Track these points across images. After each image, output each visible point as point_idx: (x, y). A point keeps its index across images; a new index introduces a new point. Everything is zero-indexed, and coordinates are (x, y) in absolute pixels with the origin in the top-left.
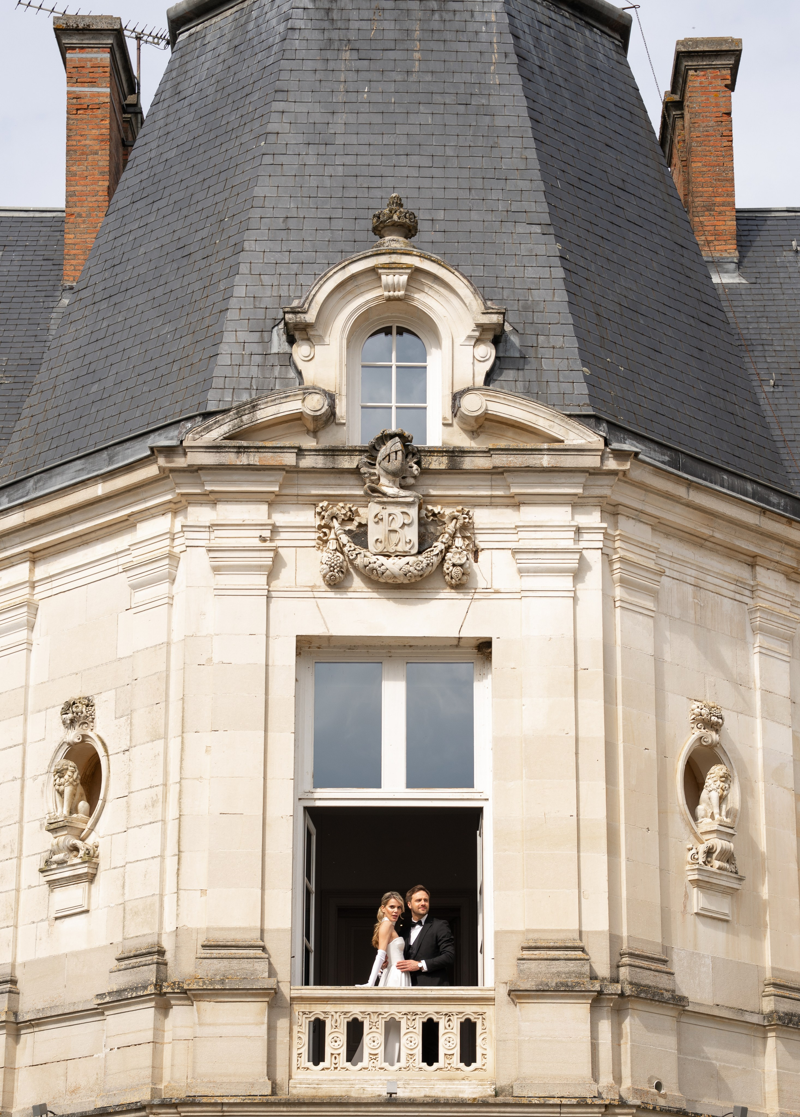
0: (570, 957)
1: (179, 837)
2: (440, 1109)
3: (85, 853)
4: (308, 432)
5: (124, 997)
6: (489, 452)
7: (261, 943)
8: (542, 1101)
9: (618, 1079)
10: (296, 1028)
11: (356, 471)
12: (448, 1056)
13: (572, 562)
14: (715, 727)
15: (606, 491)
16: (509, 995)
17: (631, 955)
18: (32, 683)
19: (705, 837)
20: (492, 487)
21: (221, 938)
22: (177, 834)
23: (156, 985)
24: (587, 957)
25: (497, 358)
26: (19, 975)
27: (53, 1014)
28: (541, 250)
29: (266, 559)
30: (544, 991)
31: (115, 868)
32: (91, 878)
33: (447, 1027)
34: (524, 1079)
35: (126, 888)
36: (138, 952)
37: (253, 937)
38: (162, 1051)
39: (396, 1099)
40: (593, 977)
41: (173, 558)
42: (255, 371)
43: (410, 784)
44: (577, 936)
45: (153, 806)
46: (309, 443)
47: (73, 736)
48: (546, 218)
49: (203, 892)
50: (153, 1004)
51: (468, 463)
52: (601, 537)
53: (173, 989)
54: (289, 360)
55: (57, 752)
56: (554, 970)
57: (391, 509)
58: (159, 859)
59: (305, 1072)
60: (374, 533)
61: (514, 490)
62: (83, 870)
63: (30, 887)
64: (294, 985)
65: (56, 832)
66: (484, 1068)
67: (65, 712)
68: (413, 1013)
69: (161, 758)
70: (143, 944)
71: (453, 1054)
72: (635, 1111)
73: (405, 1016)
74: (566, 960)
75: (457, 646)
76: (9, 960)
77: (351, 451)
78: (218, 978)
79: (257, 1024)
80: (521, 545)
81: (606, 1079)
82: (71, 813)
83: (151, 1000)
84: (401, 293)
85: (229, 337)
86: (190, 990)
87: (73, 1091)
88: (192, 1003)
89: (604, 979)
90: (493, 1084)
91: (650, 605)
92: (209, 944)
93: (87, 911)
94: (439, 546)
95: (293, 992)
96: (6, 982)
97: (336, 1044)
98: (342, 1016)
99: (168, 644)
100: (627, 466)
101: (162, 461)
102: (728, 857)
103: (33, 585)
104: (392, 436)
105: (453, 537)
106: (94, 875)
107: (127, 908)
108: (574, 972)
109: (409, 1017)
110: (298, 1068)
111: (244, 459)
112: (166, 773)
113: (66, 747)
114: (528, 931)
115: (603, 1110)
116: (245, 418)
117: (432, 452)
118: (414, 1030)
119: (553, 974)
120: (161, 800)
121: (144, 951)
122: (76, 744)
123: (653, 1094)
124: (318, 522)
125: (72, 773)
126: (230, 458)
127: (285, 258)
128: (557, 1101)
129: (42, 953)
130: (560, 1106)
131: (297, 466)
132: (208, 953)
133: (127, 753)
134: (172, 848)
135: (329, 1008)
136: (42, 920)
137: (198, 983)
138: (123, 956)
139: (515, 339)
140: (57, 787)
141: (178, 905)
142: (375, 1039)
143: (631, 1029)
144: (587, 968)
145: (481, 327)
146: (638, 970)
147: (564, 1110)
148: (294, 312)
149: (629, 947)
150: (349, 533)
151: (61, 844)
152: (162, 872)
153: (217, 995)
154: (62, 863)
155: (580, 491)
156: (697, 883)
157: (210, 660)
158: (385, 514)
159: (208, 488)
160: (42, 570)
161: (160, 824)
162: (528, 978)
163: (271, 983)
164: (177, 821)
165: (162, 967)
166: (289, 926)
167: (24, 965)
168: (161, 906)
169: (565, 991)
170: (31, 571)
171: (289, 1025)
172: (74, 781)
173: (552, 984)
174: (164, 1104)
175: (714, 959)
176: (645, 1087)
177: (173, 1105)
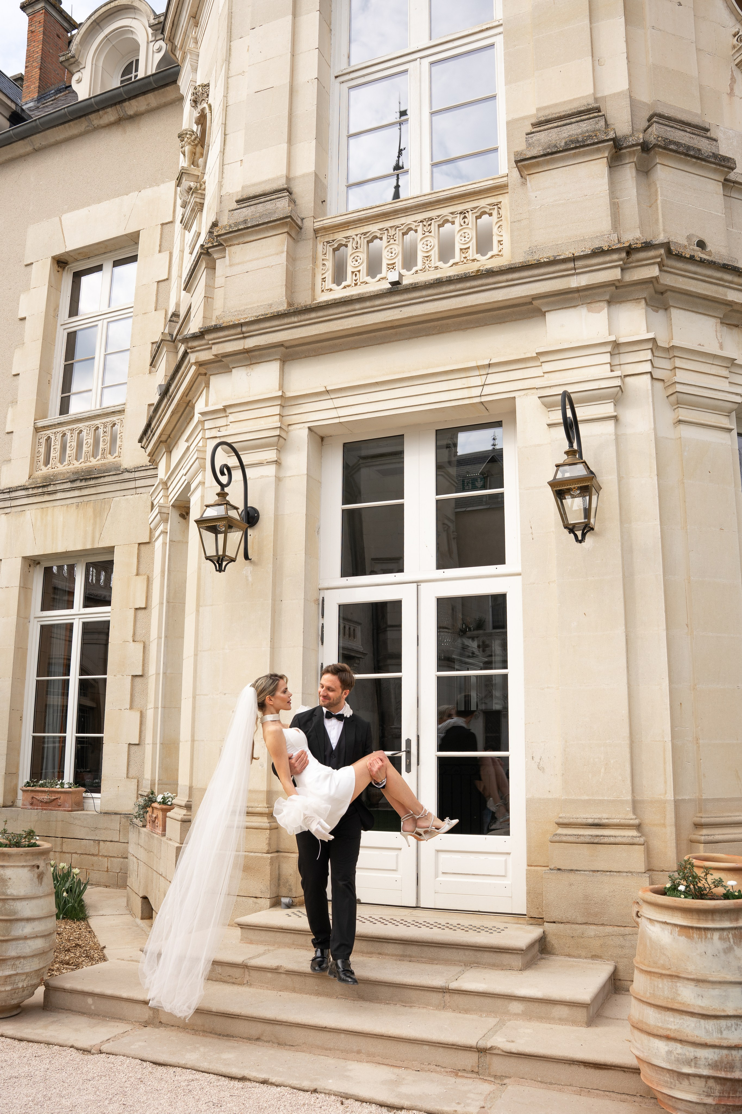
0: (583, 118)
1: (225, 124)
3: (194, 189)
5: (192, 270)
7: (286, 187)
8: (552, 258)
10: (321, 257)
12: (464, 251)
17: (657, 116)
21: (252, 191)
23: (203, 246)
24: (601, 114)
30: (552, 153)
32: (200, 207)
33: (463, 224)
34: (536, 246)
37: (280, 184)
39: (398, 287)
44: (592, 102)
49: (241, 161)
50: (204, 265)
53: (213, 243)
56: (564, 133)
58: (219, 154)
59: (328, 293)
64: (317, 218)
66: (500, 254)
68: (428, 218)
71: (469, 248)
72: (662, 252)
73: (421, 224)
78: (243, 220)
81: (632, 234)
82: (190, 166)
86: (220, 236)
88: (226, 250)
92: (241, 199)
95: (316, 224)
97: (357, 262)
98: (363, 237)
106: (203, 204)
108: (586, 130)
109: (425, 223)
110: (323, 291)
114: (540, 111)
115: (624, 255)
118: (430, 234)
119: (561, 137)
122: (199, 119)
123: (692, 248)
128: (570, 255)
130: (574, 259)
132: (240, 205)
135: (351, 232)
141: (222, 178)
142: (393, 250)
143: (661, 185)
144: (601, 123)
146: (669, 129)
147: (579, 264)
153: (244, 237)
154: (185, 206)
162: (536, 147)
166: (315, 170)
169: (577, 148)
171: (312, 254)
172: (193, 141)
173: (561, 145)
174: (195, 337)
176: (684, 243)
177: (202, 335)
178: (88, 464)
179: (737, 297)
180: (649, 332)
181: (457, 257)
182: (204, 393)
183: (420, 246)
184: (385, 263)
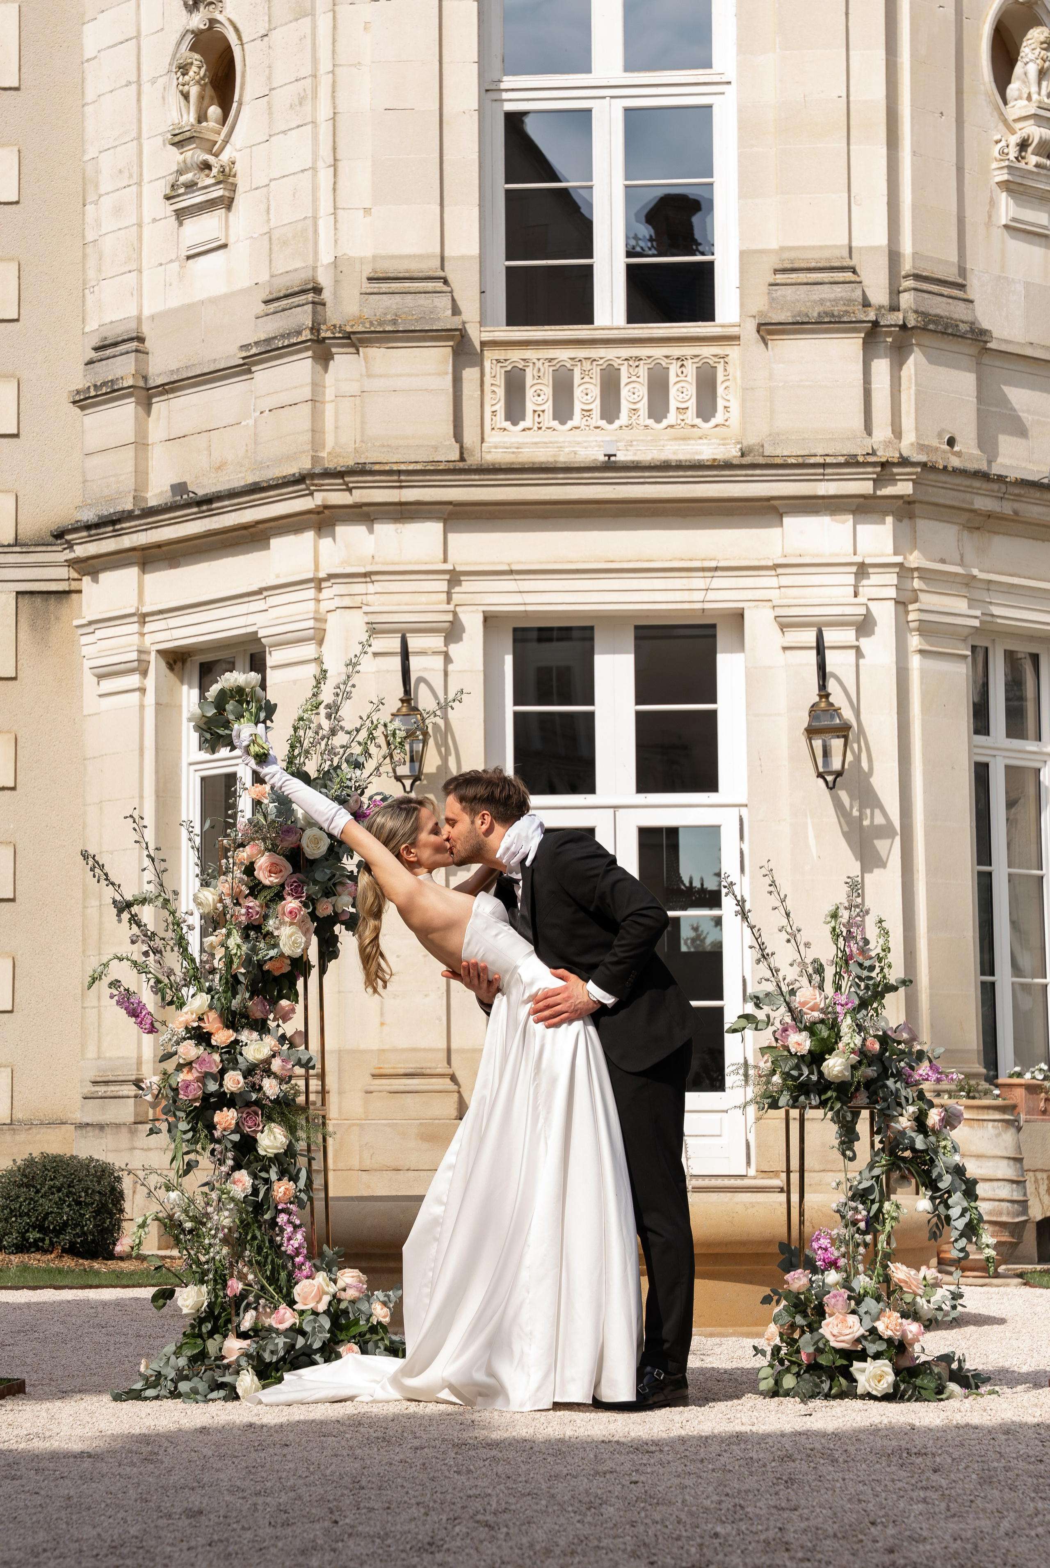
0: (837, 279)
1: (334, 142)
2: (671, 474)
3: (219, 172)
5: (273, 347)
7: (442, 274)
8: (800, 460)
9: (897, 433)
10: (486, 381)
12: (681, 411)
16: (758, 332)
17: (917, 277)
19: (1018, 126)
21: (390, 268)
22: (331, 139)
23: (312, 329)
24: (858, 279)
26: (146, 330)
27: (190, 375)
30: (803, 323)
31: (256, 189)
32: (227, 204)
33: (679, 374)
34: (778, 434)
35: (272, 212)
36: (289, 291)
37: (431, 266)
38: (323, 412)
39: (615, 462)
40: (866, 304)
43: (629, 67)
44: (846, 254)
45: (301, 104)
47: (198, 20)
49: (367, 211)
50: (310, 353)
53: (334, 334)
55: (179, 43)
56: (816, 297)
58: (310, 172)
59: (501, 433)
62: (218, 192)
63: (154, 220)
64: (485, 326)
65: (183, 147)
66: (726, 423)
68: (636, 357)
69: (309, 41)
70: (295, 282)
71: (687, 408)
72: (919, 470)
73: (626, 362)
74: (831, 283)
76: (132, 313)
78: (389, 317)
79: (439, 375)
81: (882, 432)
82: (200, 122)
83: (306, 349)
86: (354, 333)
87: (219, 468)
88: (358, 350)
89: (881, 307)
90: (738, 443)
92: (376, 276)
93: (224, 246)
95: (483, 334)
96: (131, 339)
97: (540, 399)
98: (547, 364)
106: (232, 200)
107: (274, 238)
108: (842, 299)
109: (631, 363)
110: (493, 428)
112: (315, 61)
113: (190, 36)
114: (782, 249)
115: (879, 469)
118: (638, 380)
119: (815, 302)
120: (310, 96)
121: (296, 289)
122: (201, 32)
123: (944, 451)
125: (198, 69)
128: (821, 460)
129: (174, 302)
130: (824, 465)
132: (375, 287)
133: (266, 39)
134: (325, 157)
135: (530, 354)
136: (171, 261)
137: (363, 323)
138: (271, 297)
140: (181, 87)
141: (336, 229)
142: (589, 391)
143: (916, 370)
144: (859, 293)
146: (926, 296)
147: (829, 471)
149: (914, 267)
151: (188, 161)
152: (315, 189)
153: (389, 340)
154: (189, 185)
156: (1007, 186)
161: (310, 126)
162: (782, 309)
163: (454, 322)
164: (331, 122)
165: (319, 308)
166: (477, 251)
167: (152, 318)
168: (316, 231)
169: (830, 322)
171: (479, 376)
172: (202, 79)
173: (814, 315)
174: (328, 474)
175: (1027, 285)
176: (935, 443)
177: (340, 474)
179: (983, 503)
180: (896, 553)
181: (672, 417)
182: (310, 535)
183: (624, 392)
184: (578, 407)
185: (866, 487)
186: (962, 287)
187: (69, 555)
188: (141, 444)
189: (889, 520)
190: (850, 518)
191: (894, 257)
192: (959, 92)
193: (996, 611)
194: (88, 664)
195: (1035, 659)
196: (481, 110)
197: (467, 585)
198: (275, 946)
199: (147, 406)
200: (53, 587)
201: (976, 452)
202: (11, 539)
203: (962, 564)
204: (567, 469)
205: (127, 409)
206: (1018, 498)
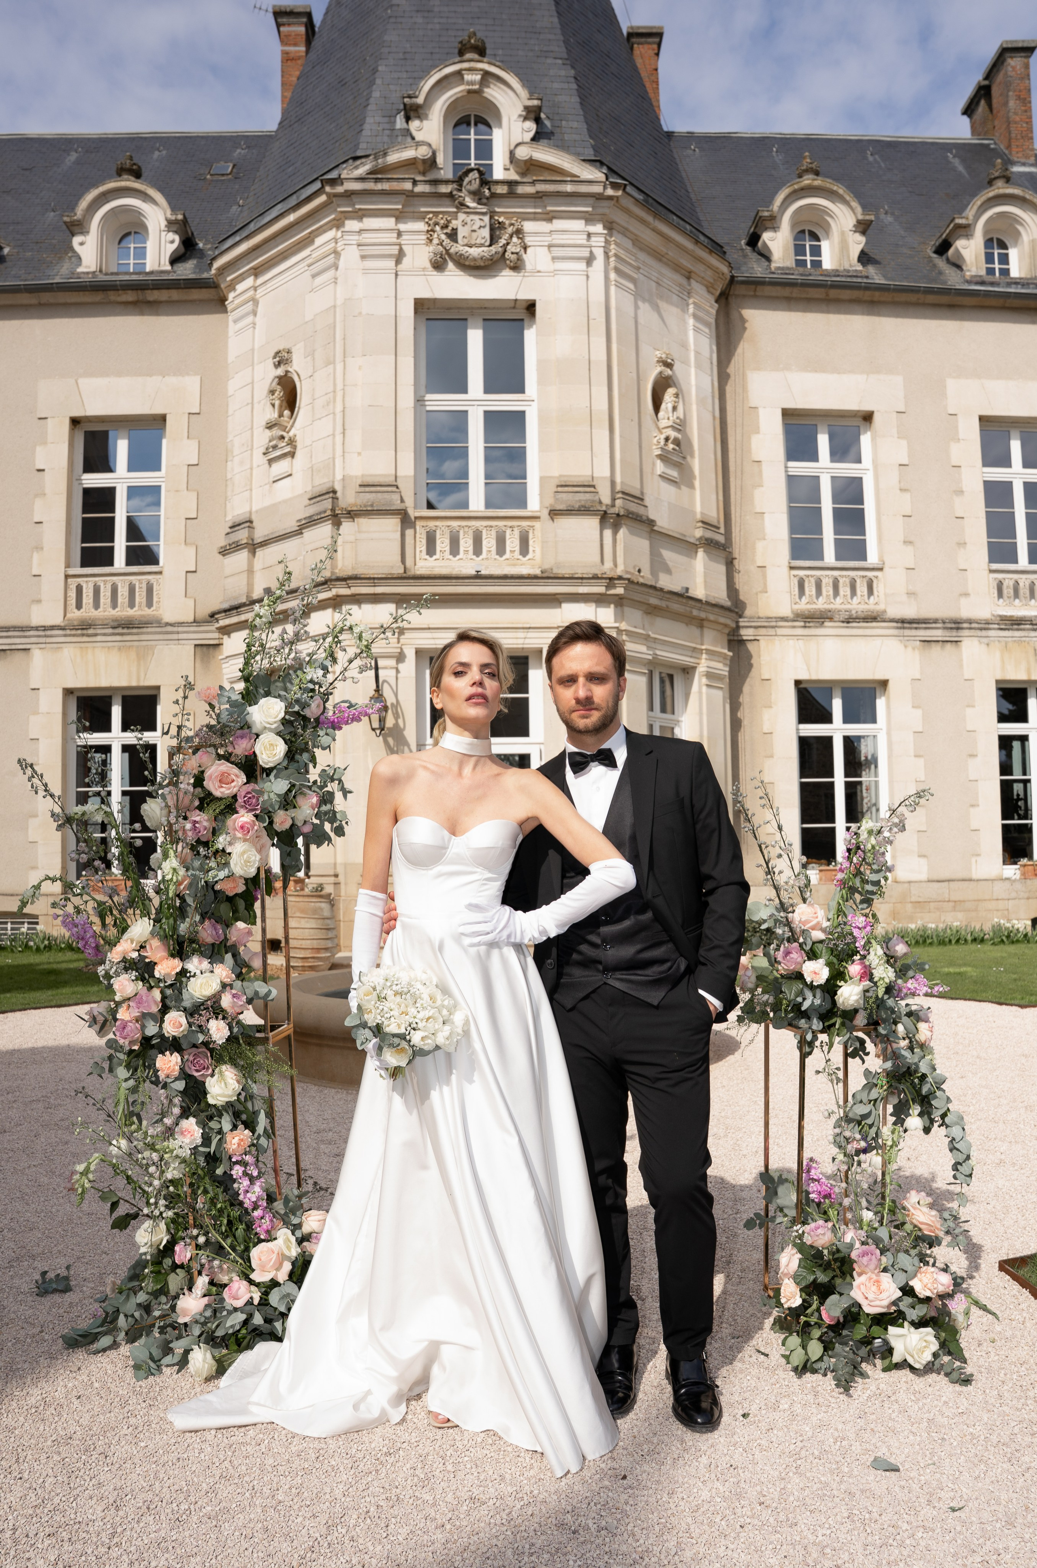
0: (587, 491)
1: (344, 422)
3: (289, 440)
4: (420, 173)
5: (312, 520)
6: (533, 183)
7: (396, 484)
8: (573, 576)
9: (616, 565)
10: (418, 535)
11: (450, 195)
12: (513, 552)
13: (585, 253)
14: (669, 365)
15: (607, 211)
16: (550, 514)
17: (623, 493)
18: (256, 347)
20: (535, 207)
21: (370, 480)
22: (342, 421)
23: (332, 511)
24: (597, 491)
25: (537, 133)
26: (254, 518)
28: (563, 73)
29: (395, 250)
30: (571, 511)
31: (306, 447)
32: (292, 454)
33: (512, 536)
34: (560, 564)
35: (313, 456)
36: (321, 493)
37: (391, 480)
38: (337, 550)
39: (481, 576)
40: (600, 502)
41: (336, 253)
42: (386, 139)
43: (486, 392)
44: (591, 480)
45: (328, 405)
46: (419, 178)
47: (280, 371)
48: (565, 56)
49: (359, 454)
50: (331, 522)
51: (521, 190)
52: (603, 239)
53: (342, 512)
54: (408, 133)
55: (271, 383)
56: (578, 499)
57: (472, 217)
58: (332, 436)
59: (424, 561)
60: (462, 232)
61: (549, 208)
62: (288, 449)
63: (259, 467)
64: (417, 509)
65: (272, 429)
66: (534, 558)
67: (275, 357)
68: (491, 526)
69: (332, 376)
70: (324, 489)
71: (515, 551)
72: (626, 582)
73: (486, 528)
74: (584, 493)
75: (514, 308)
76: (248, 509)
77: (447, 182)
78: (370, 504)
79: (394, 532)
80: (555, 242)
81: (608, 564)
82: (280, 418)
83: (329, 520)
84: (476, 87)
85: (369, 120)
86: (352, 511)
88: (354, 520)
89: (608, 505)
90: (541, 567)
91: (631, 286)
92: (364, 484)
93: (291, 474)
94: (503, 242)
95: (416, 513)
96: (247, 522)
97: (444, 545)
98: (447, 528)
99: (335, 307)
100: (620, 193)
101: (328, 189)
102: (677, 442)
103: (255, 289)
104: (472, 170)
105: (511, 236)
106: (295, 452)
107: (314, 469)
108: (589, 500)
109: (488, 528)
110: (420, 559)
111: (379, 186)
112: (335, 385)
113: (276, 379)
114: (561, 476)
115: (608, 581)
116: (380, 161)
117: (498, 182)
118: (491, 537)
119: (577, 501)
120: (333, 401)
121: (325, 492)
122: (282, 377)
123: (637, 575)
124: (426, 228)
125: (279, 393)
126: (370, 185)
127: (404, 75)
129: (267, 503)
130: (582, 578)
131: (412, 191)
132: (363, 489)
133: (312, 376)
134: (339, 429)
135: (438, 523)
136: (266, 484)
137: (357, 508)
138: (312, 496)
139: (547, 123)
140: (272, 401)
141: (344, 463)
142: (467, 542)
143: (624, 537)
144: (597, 497)
145: (526, 108)
146: (628, 502)
147: (585, 581)
148: (410, 97)
149: (622, 489)
150: (446, 234)
151: (275, 436)
152: (334, 444)
153: (369, 515)
154: (275, 447)
155: (590, 209)
157: (360, 313)
158: (468, 219)
159: (357, 207)
160: (260, 280)
161: (332, 415)
162: (561, 504)
163: (402, 507)
164: (342, 412)
165: (336, 500)
166: (413, 474)
167: (257, 512)
168: (334, 465)
169: (584, 511)
170: (255, 280)
171: (414, 533)
172: (282, 398)
173: (577, 506)
174: (339, 579)
175: (669, 503)
176: (632, 571)
177: (344, 579)
178: (125, 613)
179: (654, 601)
180: (616, 622)
181: (508, 555)
182: (330, 611)
183: (484, 543)
184: (462, 549)
185: (601, 590)
186: (642, 500)
187: (217, 625)
188: (250, 571)
189: (612, 606)
190: (593, 605)
191: (613, 483)
192: (639, 412)
193: (658, 652)
194: (226, 677)
195: (671, 677)
196: (415, 408)
197: (408, 635)
198: (227, 864)
199: (254, 553)
200: (212, 642)
201: (649, 576)
202: (191, 619)
203: (644, 629)
204: (457, 578)
205: (243, 555)
206: (668, 599)
